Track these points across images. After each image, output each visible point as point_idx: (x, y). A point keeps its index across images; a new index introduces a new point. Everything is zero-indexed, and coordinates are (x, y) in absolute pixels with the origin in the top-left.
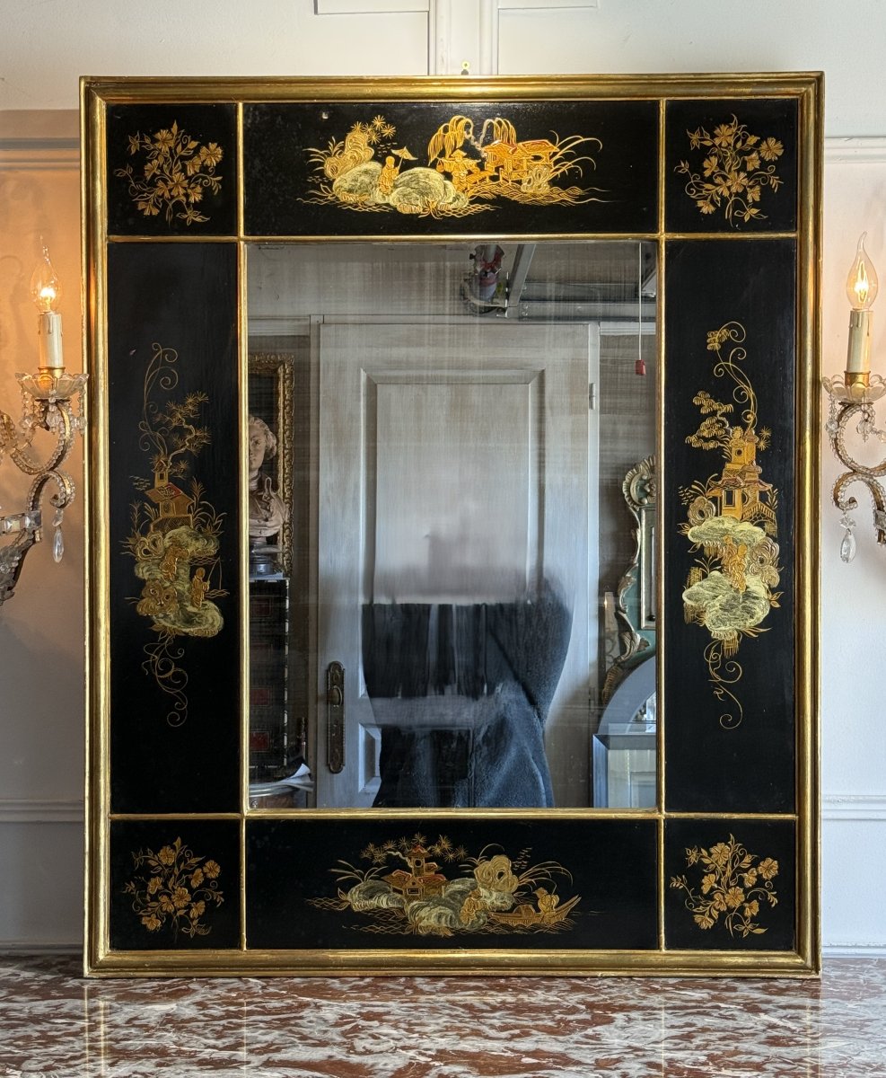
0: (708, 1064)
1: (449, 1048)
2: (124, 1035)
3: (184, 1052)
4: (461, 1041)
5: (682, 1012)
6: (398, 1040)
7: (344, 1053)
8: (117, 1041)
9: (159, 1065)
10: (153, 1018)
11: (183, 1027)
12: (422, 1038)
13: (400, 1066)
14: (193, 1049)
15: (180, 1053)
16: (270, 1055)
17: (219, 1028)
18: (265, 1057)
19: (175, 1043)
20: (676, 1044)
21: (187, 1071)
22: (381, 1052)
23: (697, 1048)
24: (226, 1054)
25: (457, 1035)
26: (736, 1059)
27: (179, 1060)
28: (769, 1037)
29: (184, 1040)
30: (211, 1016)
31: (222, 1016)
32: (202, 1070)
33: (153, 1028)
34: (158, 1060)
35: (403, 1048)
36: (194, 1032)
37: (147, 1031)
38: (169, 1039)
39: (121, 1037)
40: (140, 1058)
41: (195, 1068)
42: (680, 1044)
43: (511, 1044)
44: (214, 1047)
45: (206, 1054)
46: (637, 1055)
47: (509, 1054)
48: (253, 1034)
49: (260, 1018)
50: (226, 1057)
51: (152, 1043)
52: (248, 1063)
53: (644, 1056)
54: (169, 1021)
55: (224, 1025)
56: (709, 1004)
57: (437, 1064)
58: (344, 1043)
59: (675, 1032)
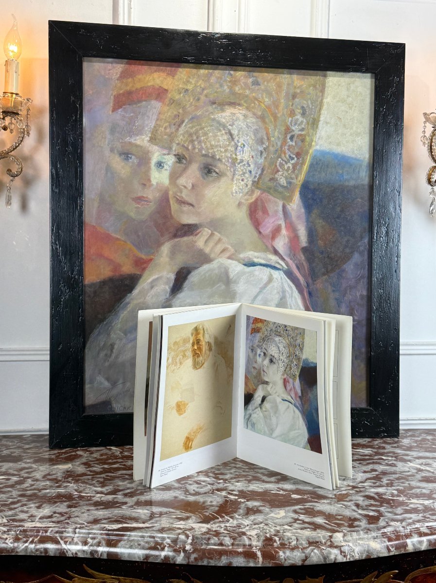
0: (400, 496)
1: (245, 489)
2: (43, 486)
3: (83, 497)
4: (250, 485)
5: (365, 463)
6: (213, 484)
7: (183, 495)
8: (40, 490)
9: (69, 507)
10: (59, 474)
11: (79, 480)
12: (226, 483)
13: (221, 503)
14: (89, 495)
15: (81, 497)
16: (138, 497)
17: (102, 480)
18: (135, 499)
19: (76, 490)
20: (374, 483)
21: (88, 510)
22: (205, 493)
23: (388, 485)
24: (110, 497)
25: (246, 480)
26: (413, 491)
27: (82, 503)
28: (422, 477)
29: (81, 489)
30: (94, 471)
31: (101, 472)
32: (97, 509)
33: (60, 481)
34: (67, 503)
35: (218, 490)
36: (86, 483)
37: (57, 483)
38: (71, 487)
39: (41, 487)
40: (56, 502)
41: (93, 508)
42: (376, 483)
43: (280, 486)
44: (101, 493)
45: (98, 498)
46: (356, 491)
47: (281, 492)
48: (123, 483)
49: (124, 472)
50: (110, 500)
51: (62, 491)
52: (126, 503)
53: (361, 491)
54: (70, 476)
55: (104, 478)
56: (376, 457)
57: (242, 501)
58: (181, 488)
59: (368, 475)
